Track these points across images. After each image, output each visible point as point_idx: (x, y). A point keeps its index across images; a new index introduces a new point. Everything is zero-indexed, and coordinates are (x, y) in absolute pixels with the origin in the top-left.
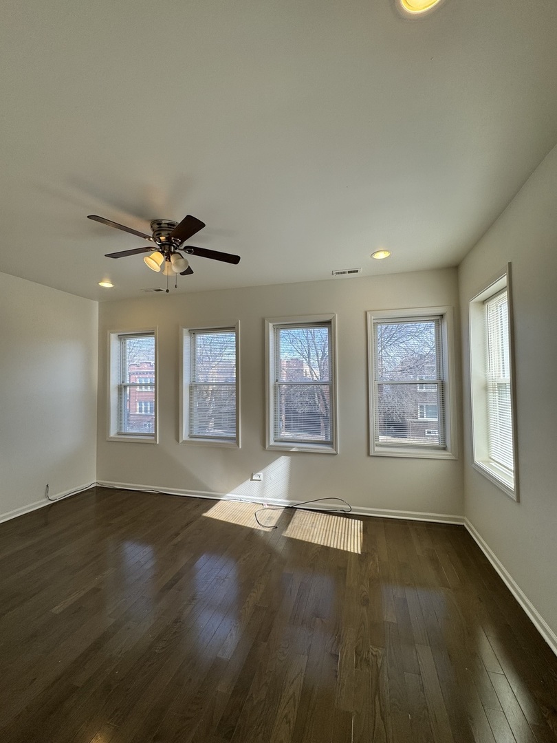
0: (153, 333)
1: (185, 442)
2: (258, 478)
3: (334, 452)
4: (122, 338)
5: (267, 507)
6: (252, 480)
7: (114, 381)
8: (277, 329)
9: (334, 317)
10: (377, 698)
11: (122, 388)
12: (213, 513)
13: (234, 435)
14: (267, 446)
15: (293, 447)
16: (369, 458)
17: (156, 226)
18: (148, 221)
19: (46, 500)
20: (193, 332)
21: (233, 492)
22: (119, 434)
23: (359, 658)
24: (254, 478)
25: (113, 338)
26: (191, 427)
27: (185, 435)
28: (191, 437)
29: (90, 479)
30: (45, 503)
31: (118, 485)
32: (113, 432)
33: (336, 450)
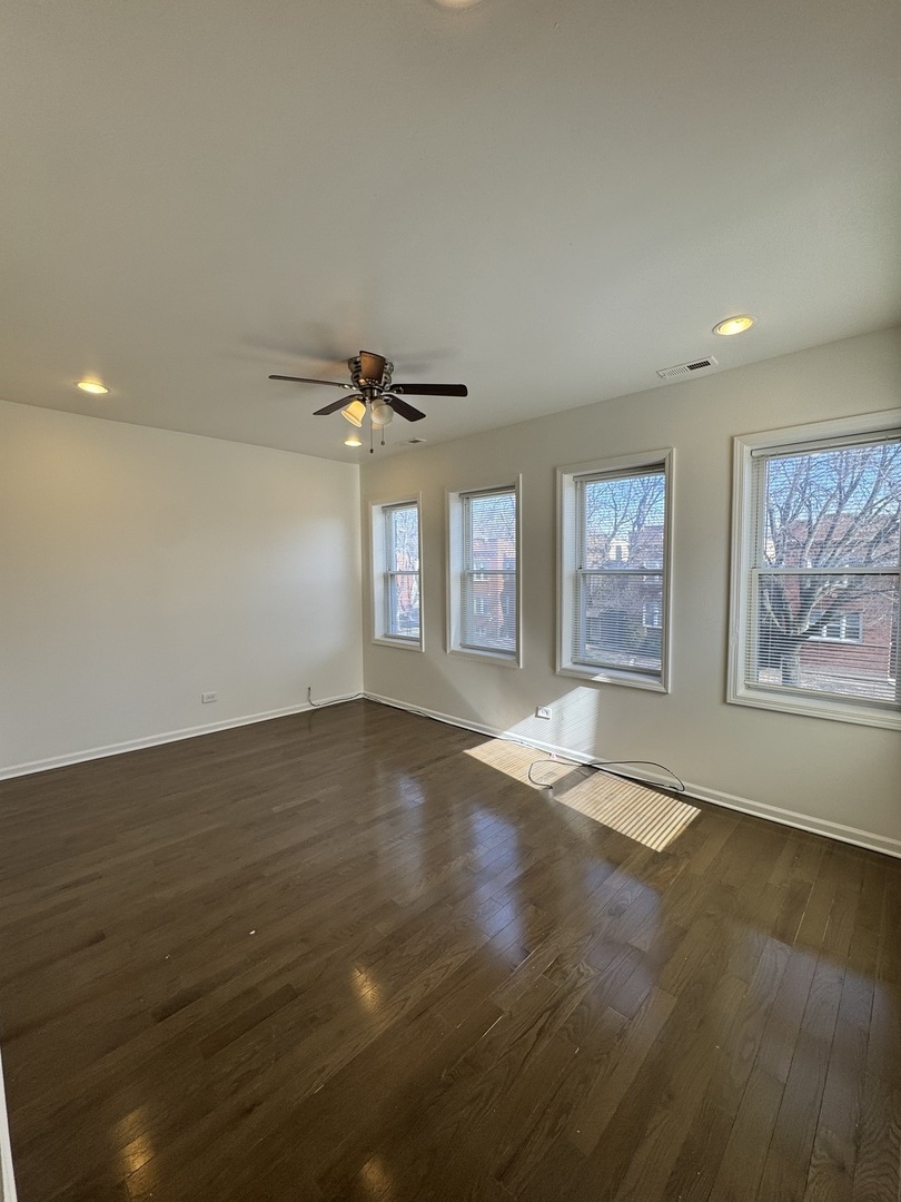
0: (415, 502)
1: (453, 652)
2: (545, 715)
3: (663, 690)
4: (387, 509)
5: (556, 759)
6: (537, 716)
7: (378, 568)
8: (581, 481)
9: (670, 455)
10: (548, 1013)
11: (389, 577)
12: (479, 753)
13: (512, 648)
14: (558, 669)
15: (596, 675)
16: (726, 707)
17: (353, 366)
18: (344, 361)
19: (308, 703)
20: (466, 496)
21: (513, 729)
22: (386, 636)
23: (557, 966)
24: (540, 714)
25: (376, 510)
26: (463, 632)
27: (454, 643)
28: (464, 646)
29: (357, 690)
30: (305, 707)
31: (385, 700)
32: (378, 634)
33: (666, 686)
